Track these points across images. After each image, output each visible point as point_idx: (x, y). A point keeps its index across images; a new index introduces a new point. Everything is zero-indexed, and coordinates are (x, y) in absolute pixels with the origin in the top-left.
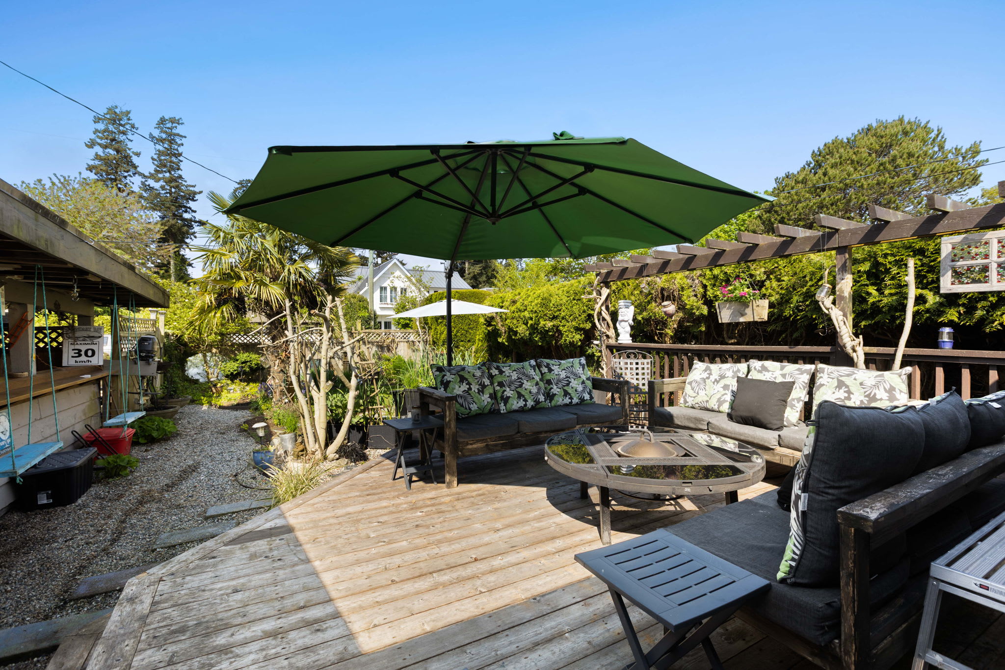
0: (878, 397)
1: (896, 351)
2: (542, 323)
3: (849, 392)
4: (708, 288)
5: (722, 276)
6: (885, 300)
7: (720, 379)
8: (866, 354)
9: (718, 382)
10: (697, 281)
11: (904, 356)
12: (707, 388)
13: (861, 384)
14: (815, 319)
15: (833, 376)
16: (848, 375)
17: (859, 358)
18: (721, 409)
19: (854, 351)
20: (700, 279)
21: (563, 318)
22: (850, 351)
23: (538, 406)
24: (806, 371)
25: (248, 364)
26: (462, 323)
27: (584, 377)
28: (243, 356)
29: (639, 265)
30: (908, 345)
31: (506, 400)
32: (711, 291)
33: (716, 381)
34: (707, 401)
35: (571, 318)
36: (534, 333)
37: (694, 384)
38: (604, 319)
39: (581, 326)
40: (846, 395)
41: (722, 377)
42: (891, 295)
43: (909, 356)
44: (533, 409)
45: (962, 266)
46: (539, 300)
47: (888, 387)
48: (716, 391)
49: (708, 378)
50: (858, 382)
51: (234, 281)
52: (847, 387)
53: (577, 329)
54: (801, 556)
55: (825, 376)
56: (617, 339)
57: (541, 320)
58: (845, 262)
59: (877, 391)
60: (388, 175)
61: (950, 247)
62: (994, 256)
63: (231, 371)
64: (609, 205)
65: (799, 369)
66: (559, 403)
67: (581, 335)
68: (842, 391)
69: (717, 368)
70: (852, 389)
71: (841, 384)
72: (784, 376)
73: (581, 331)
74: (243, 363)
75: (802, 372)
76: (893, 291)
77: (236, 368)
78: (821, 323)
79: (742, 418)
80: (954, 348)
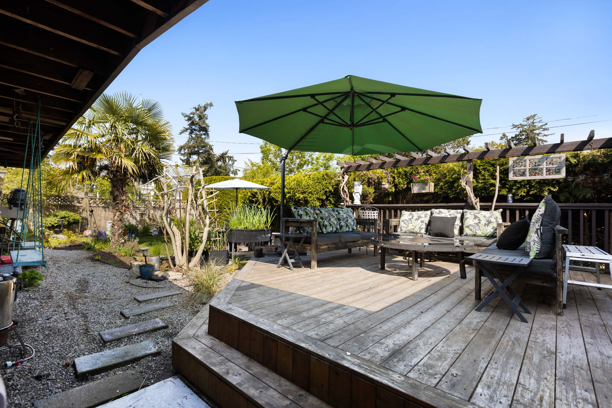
0: (492, 221)
1: (492, 204)
2: (298, 195)
3: (480, 220)
4: (396, 178)
5: (403, 172)
6: (480, 185)
7: (419, 218)
8: (480, 206)
9: (418, 220)
10: (389, 175)
11: (495, 206)
12: (412, 222)
13: (484, 216)
14: (449, 193)
15: (472, 214)
16: (478, 213)
17: (478, 206)
18: (421, 232)
19: (476, 204)
20: (391, 174)
21: (310, 193)
22: (475, 204)
23: (337, 231)
24: (459, 213)
25: (67, 219)
26: (226, 197)
27: (353, 218)
28: (63, 213)
29: (368, 163)
30: (497, 202)
31: (326, 226)
32: (397, 180)
33: (417, 219)
34: (414, 229)
35: (315, 192)
36: (290, 201)
37: (405, 221)
38: (345, 192)
39: (321, 197)
40: (479, 221)
41: (420, 217)
42: (482, 183)
43: (497, 206)
44: (335, 232)
45: (517, 169)
46: (295, 182)
47: (495, 217)
48: (417, 224)
49: (412, 218)
50: (483, 216)
51: (94, 153)
52: (478, 218)
53: (318, 199)
54: (541, 249)
55: (468, 214)
56: (352, 202)
57: (296, 194)
58: (471, 166)
59: (491, 219)
60: (310, 97)
61: (512, 162)
62: (528, 167)
63: (53, 223)
64: (392, 128)
65: (456, 212)
66: (344, 231)
67: (320, 203)
68: (476, 220)
69: (416, 214)
70: (481, 219)
71: (476, 217)
72: (450, 215)
73: (320, 200)
74: (62, 218)
75: (458, 213)
76: (483, 181)
77: (57, 222)
78: (451, 195)
79: (435, 233)
80: (513, 202)
